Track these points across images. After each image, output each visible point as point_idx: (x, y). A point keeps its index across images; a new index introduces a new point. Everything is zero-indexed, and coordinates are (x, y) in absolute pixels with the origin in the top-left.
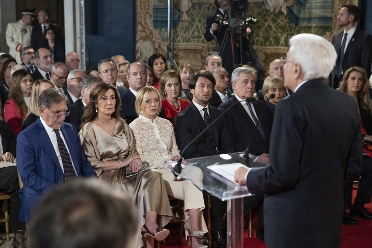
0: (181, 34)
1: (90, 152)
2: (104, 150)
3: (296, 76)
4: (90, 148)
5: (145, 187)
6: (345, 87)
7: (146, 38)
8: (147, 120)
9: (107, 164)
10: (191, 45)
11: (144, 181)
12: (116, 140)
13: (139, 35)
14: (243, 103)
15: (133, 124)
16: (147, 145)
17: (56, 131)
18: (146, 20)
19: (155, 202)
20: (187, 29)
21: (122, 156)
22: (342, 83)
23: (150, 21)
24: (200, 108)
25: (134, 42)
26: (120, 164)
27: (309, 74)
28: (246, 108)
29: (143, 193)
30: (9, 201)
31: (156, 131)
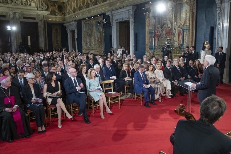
0: (155, 51)
1: (147, 77)
2: (150, 77)
3: (207, 64)
4: (147, 76)
5: (160, 85)
6: (195, 64)
7: (148, 52)
8: (158, 70)
9: (151, 80)
10: (158, 53)
11: (159, 84)
12: (153, 75)
13: (146, 51)
14: (177, 67)
15: (155, 71)
16: (158, 76)
17: (142, 74)
18: (148, 48)
19: (162, 88)
20: (157, 50)
21: (154, 78)
22: (194, 63)
23: (148, 49)
24: (168, 68)
25: (145, 53)
26: (154, 80)
27: (210, 64)
28: (177, 68)
29: (159, 86)
30: (129, 87)
31: (160, 73)
